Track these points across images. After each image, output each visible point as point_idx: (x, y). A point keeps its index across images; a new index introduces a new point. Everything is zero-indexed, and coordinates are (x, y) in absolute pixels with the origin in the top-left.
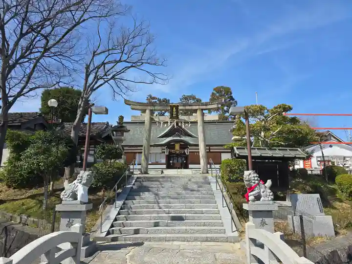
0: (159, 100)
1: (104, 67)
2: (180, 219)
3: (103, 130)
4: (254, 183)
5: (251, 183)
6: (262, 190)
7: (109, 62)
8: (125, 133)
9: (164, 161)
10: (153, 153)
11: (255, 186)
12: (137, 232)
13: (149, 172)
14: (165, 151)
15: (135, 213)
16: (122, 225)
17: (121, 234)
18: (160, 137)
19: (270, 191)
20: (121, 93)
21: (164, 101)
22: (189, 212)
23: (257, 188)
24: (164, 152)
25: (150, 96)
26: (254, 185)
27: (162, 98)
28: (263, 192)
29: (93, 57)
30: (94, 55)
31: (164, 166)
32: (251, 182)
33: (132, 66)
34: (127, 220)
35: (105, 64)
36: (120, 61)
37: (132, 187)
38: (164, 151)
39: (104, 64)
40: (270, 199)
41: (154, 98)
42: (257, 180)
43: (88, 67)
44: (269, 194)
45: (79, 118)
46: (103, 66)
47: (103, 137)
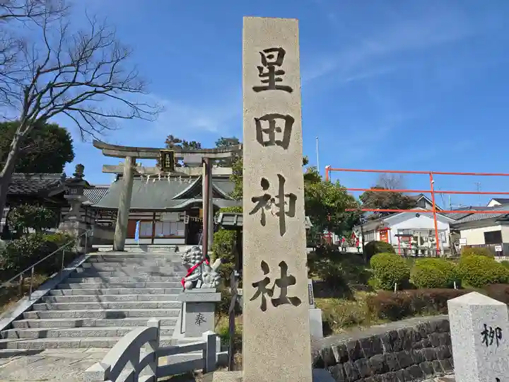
0: (185, 144)
1: (52, 90)
2: (120, 315)
3: (52, 186)
4: (194, 263)
5: (190, 264)
6: (204, 274)
7: (58, 85)
8: (85, 190)
9: (182, 233)
10: (166, 222)
11: (195, 268)
12: (43, 335)
13: (125, 249)
14: (184, 218)
15: (57, 308)
16: (26, 325)
17: (19, 338)
18: (177, 198)
19: (215, 274)
20: (93, 132)
21: (191, 145)
22: (138, 306)
23: (196, 271)
24: (183, 220)
25: (171, 137)
26: (193, 265)
27: (189, 141)
28: (205, 276)
29: (37, 76)
30: (39, 73)
31: (183, 241)
32: (190, 262)
33: (96, 92)
34: (39, 318)
35: (54, 86)
36: (73, 83)
37: (75, 271)
38: (182, 218)
39: (51, 86)
40: (213, 285)
41: (177, 141)
42: (198, 259)
43: (27, 90)
44: (212, 279)
45: (8, 167)
46: (49, 90)
47: (50, 195)
